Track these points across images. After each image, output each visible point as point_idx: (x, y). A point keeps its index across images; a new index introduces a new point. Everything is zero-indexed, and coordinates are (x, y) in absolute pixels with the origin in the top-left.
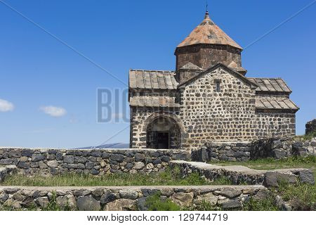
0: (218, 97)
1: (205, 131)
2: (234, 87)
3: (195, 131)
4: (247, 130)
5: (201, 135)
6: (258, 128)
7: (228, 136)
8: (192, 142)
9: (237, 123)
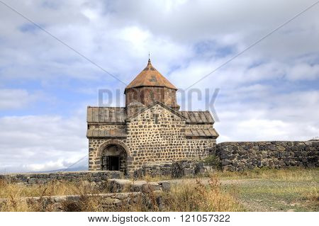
0: (157, 128)
1: (146, 155)
2: (169, 120)
3: (139, 155)
4: (180, 153)
5: (144, 158)
7: (164, 158)
8: (137, 163)
9: (171, 148)
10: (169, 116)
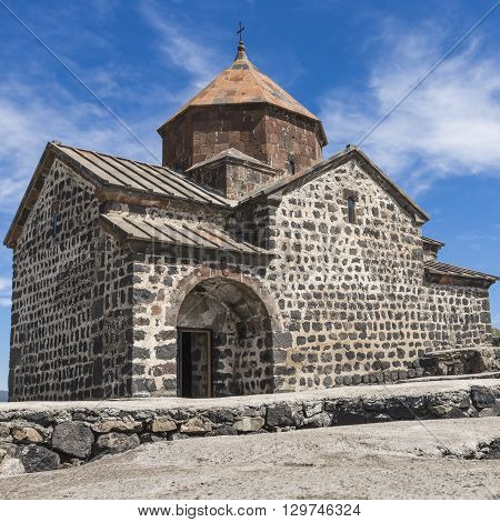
0: (353, 237)
1: (328, 326)
2: (384, 216)
3: (306, 327)
4: (414, 326)
5: (322, 339)
6: (431, 321)
7: (377, 341)
8: (301, 357)
9: (393, 306)
10: (382, 205)
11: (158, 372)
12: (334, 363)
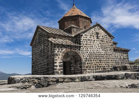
0: (98, 42)
1: (93, 60)
3: (89, 61)
4: (112, 60)
5: (92, 63)
6: (115, 59)
8: (88, 67)
9: (107, 56)
10: (104, 35)
11: (59, 70)
12: (95, 68)
